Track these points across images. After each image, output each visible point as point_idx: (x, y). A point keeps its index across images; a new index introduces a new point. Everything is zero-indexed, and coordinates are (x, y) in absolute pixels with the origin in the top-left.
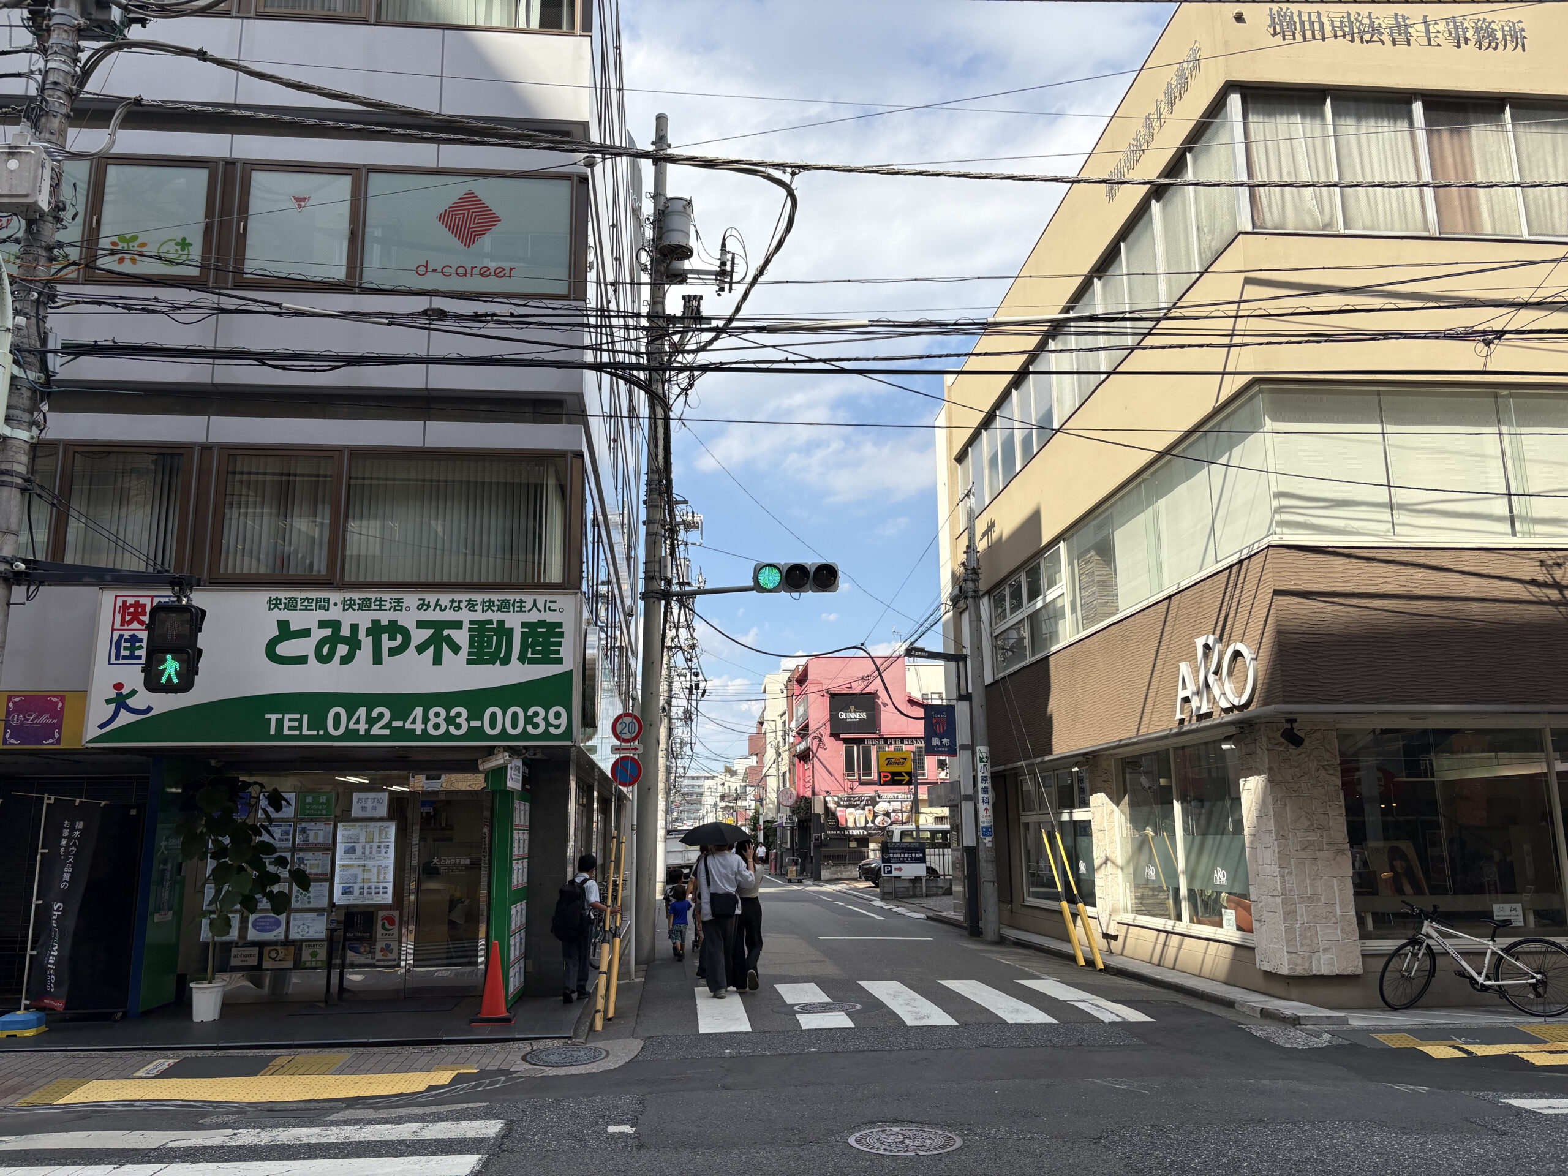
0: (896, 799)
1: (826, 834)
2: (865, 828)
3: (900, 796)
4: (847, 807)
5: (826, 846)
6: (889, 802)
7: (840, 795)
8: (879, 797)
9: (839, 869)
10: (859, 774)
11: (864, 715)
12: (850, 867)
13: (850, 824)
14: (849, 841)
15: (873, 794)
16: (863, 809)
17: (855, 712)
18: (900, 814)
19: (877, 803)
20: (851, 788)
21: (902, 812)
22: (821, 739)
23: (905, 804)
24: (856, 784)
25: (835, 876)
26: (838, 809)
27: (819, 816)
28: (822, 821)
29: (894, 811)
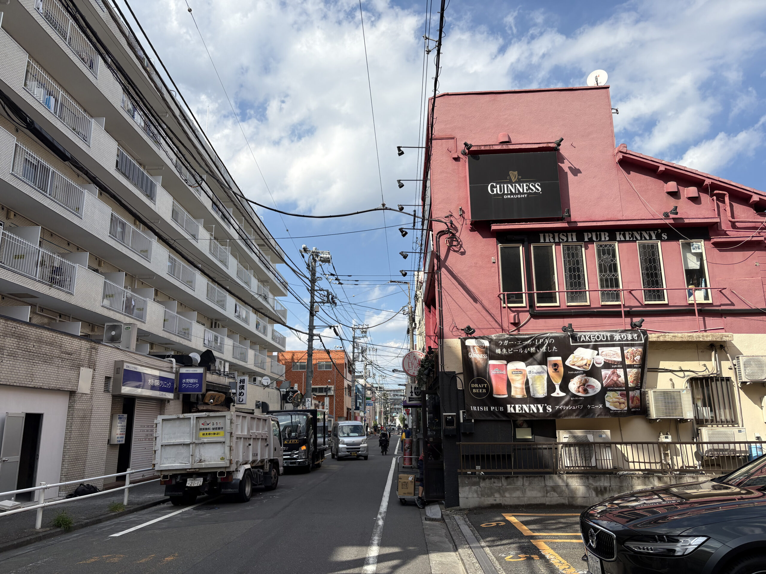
0: (610, 343)
1: (468, 412)
2: (546, 400)
3: (617, 337)
4: (510, 359)
5: (469, 435)
6: (595, 348)
7: (493, 337)
8: (575, 338)
9: (497, 484)
10: (531, 297)
11: (537, 188)
12: (519, 482)
13: (518, 392)
14: (517, 426)
15: (559, 334)
16: (543, 362)
17: (519, 182)
18: (620, 372)
19: (571, 350)
20: (516, 324)
21: (625, 367)
22: (454, 235)
23: (628, 351)
24: (525, 317)
25: (490, 501)
26: (491, 362)
27: (452, 376)
28: (460, 387)
29: (607, 365)
